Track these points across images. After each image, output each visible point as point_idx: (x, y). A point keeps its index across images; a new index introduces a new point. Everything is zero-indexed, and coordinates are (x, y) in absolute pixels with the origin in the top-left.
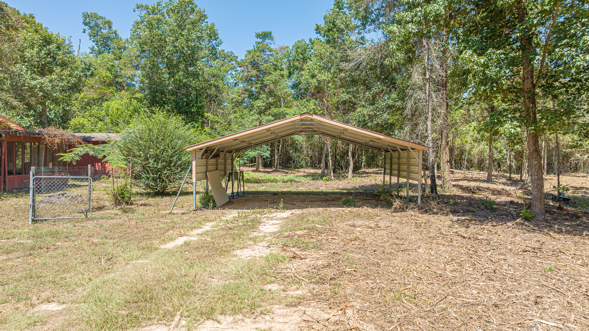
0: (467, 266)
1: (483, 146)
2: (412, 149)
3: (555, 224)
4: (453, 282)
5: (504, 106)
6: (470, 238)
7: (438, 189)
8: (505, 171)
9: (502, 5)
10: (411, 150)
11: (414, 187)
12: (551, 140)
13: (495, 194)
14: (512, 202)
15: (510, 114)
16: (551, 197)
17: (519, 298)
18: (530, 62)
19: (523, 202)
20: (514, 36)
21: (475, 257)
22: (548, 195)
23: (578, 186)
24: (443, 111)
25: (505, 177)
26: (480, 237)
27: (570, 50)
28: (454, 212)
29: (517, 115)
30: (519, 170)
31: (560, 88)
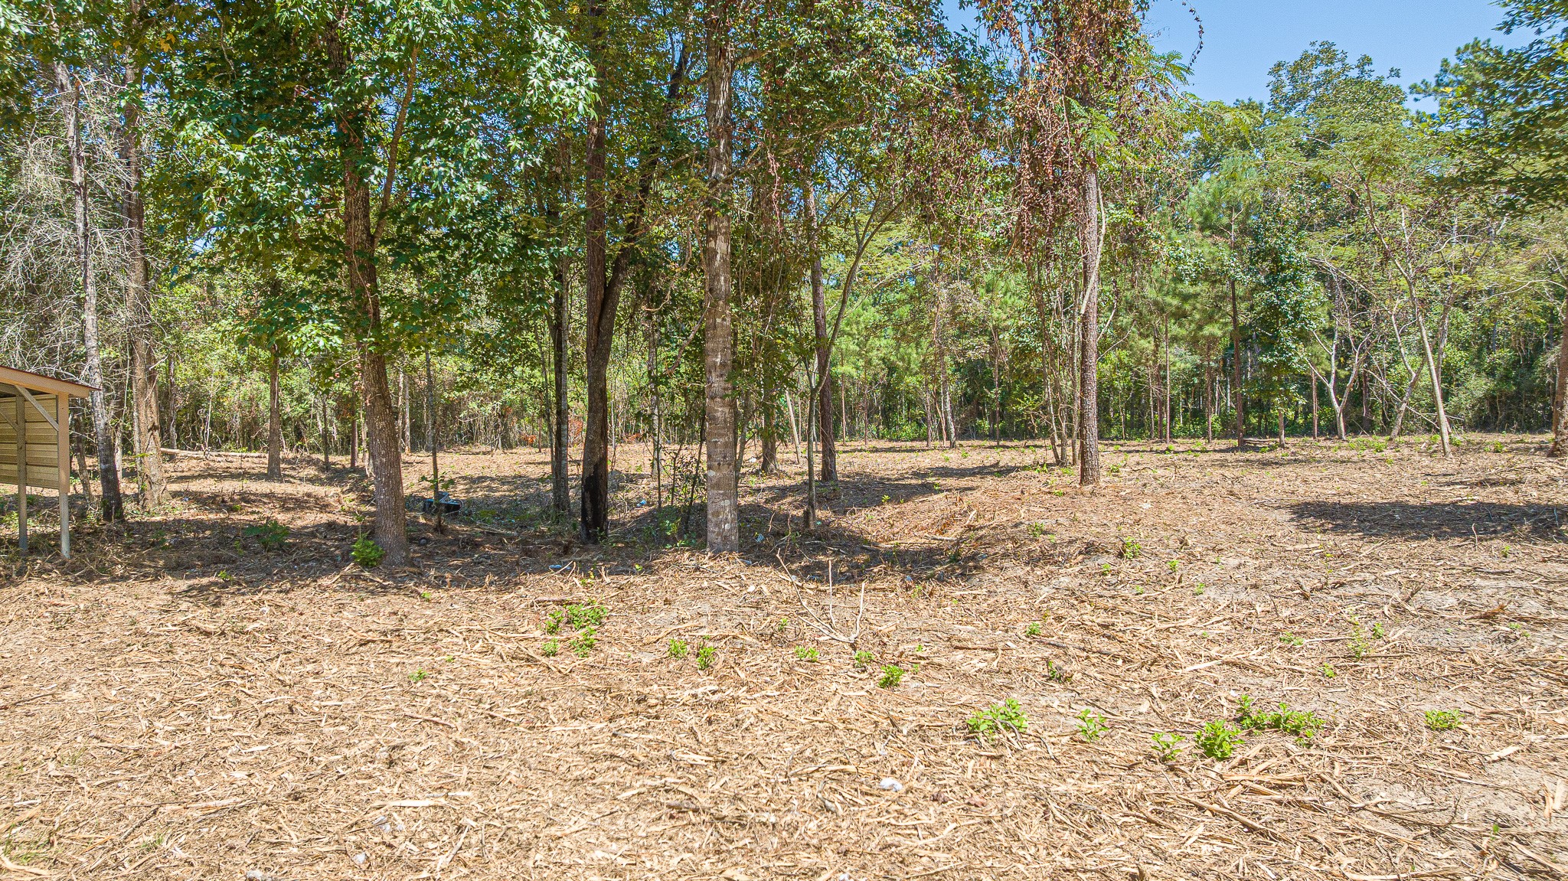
0: (217, 710)
1: (256, 383)
2: (33, 393)
3: (430, 566)
4: (178, 763)
5: (303, 281)
6: (223, 633)
7: (128, 506)
8: (314, 448)
9: (287, 22)
10: (28, 395)
11: (46, 506)
12: (415, 369)
13: (288, 510)
14: (331, 526)
15: (315, 302)
16: (421, 504)
17: (350, 762)
18: (361, 180)
19: (356, 523)
20: (321, 108)
21: (239, 682)
22: (412, 502)
23: (476, 474)
24: (135, 285)
25: (316, 463)
26: (250, 627)
27: (445, 166)
28: (177, 569)
29: (336, 305)
30: (347, 444)
31: (427, 251)
